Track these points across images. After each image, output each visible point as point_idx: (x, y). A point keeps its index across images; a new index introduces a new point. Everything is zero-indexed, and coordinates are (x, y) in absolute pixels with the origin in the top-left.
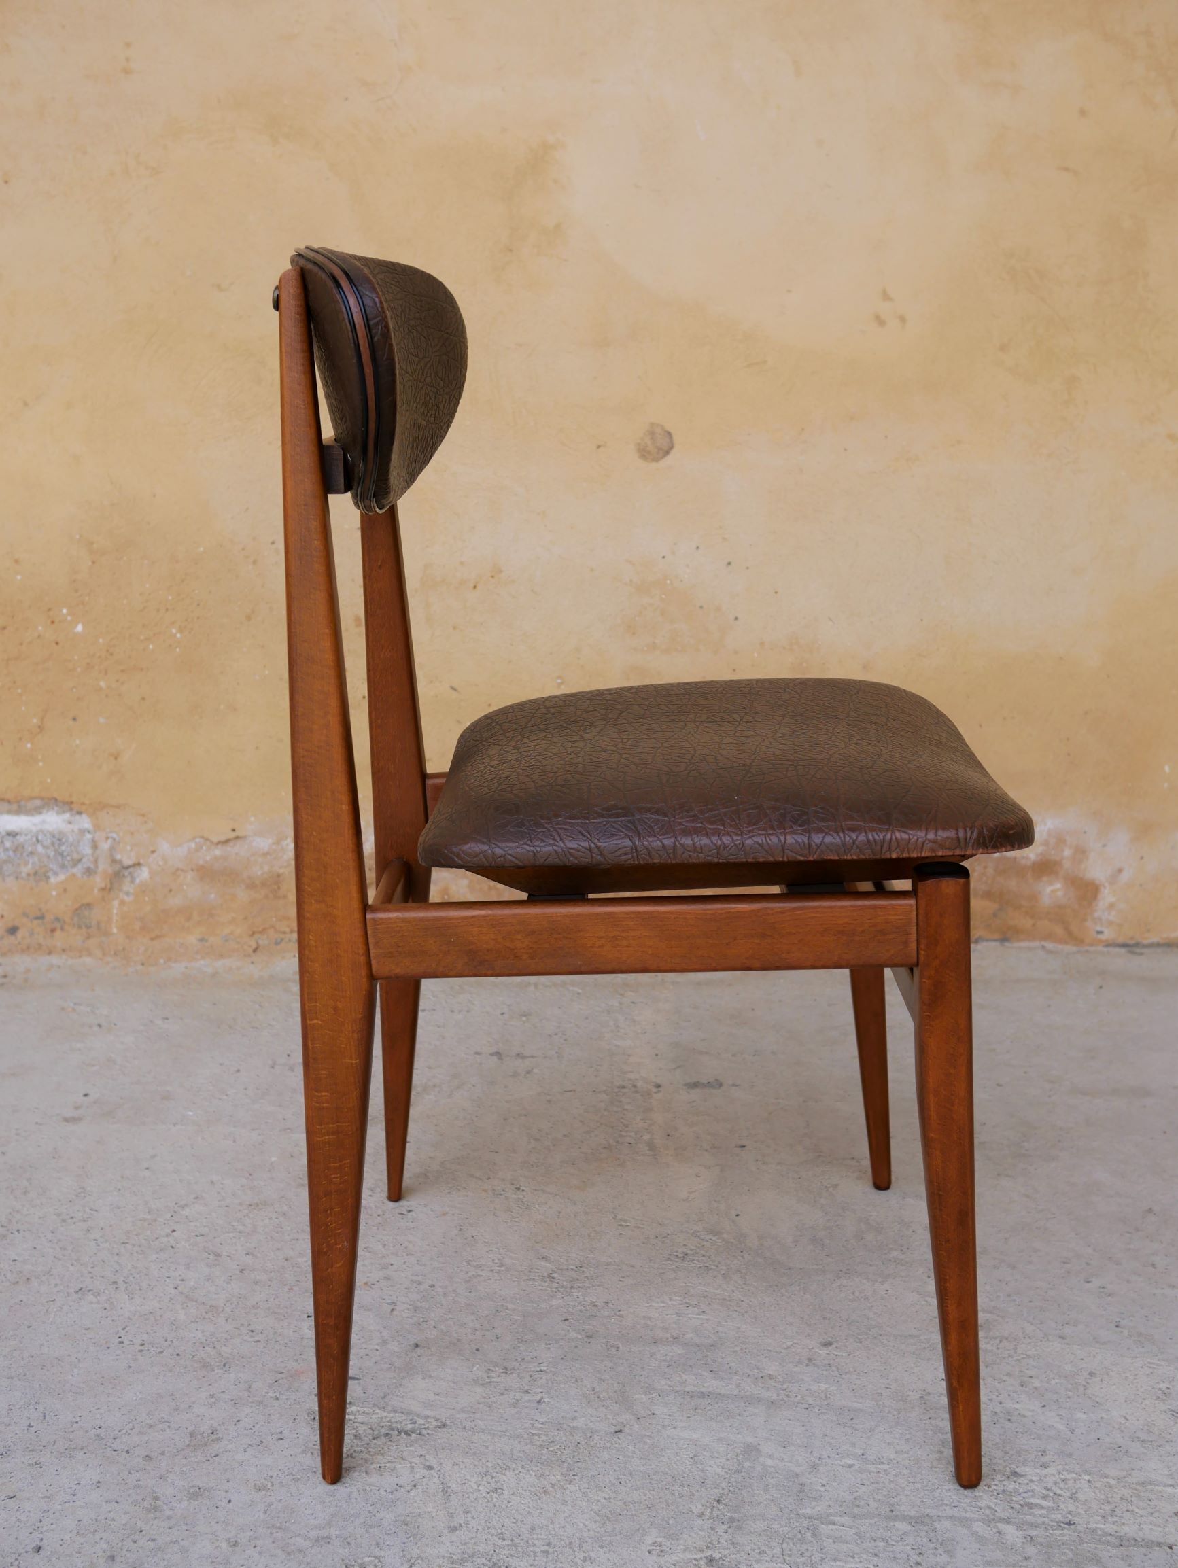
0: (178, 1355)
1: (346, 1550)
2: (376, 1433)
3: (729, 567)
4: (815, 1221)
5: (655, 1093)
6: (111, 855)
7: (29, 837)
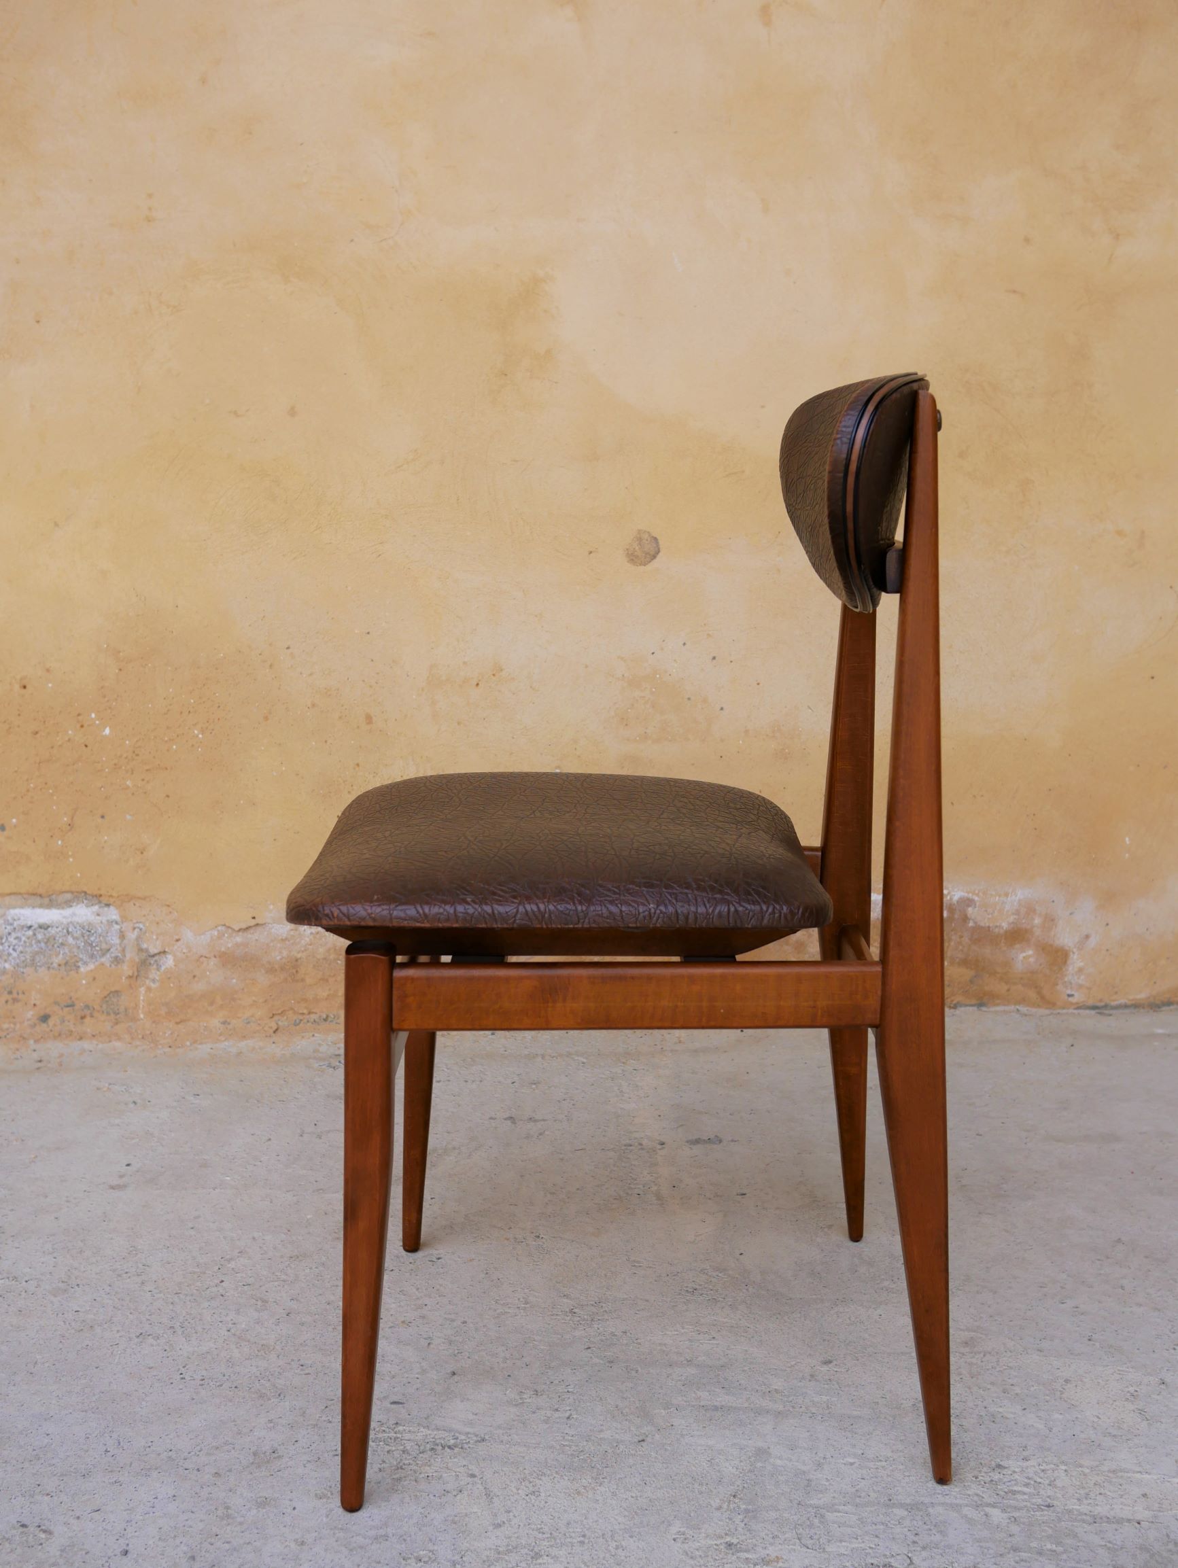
0: (236, 1387)
1: (403, 1546)
2: (422, 1448)
3: (714, 661)
4: (812, 1257)
5: (660, 1149)
6: (138, 945)
7: (60, 929)
